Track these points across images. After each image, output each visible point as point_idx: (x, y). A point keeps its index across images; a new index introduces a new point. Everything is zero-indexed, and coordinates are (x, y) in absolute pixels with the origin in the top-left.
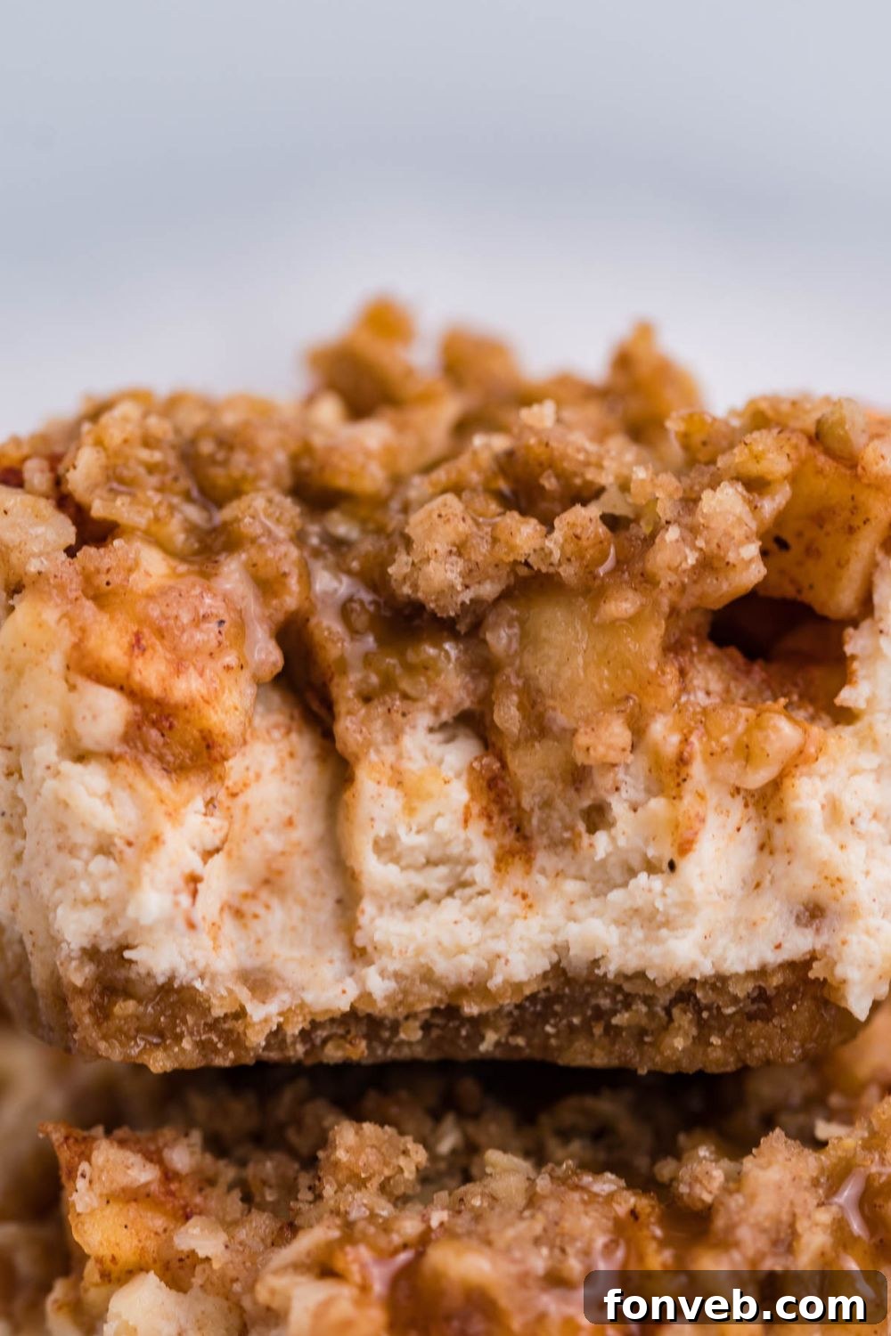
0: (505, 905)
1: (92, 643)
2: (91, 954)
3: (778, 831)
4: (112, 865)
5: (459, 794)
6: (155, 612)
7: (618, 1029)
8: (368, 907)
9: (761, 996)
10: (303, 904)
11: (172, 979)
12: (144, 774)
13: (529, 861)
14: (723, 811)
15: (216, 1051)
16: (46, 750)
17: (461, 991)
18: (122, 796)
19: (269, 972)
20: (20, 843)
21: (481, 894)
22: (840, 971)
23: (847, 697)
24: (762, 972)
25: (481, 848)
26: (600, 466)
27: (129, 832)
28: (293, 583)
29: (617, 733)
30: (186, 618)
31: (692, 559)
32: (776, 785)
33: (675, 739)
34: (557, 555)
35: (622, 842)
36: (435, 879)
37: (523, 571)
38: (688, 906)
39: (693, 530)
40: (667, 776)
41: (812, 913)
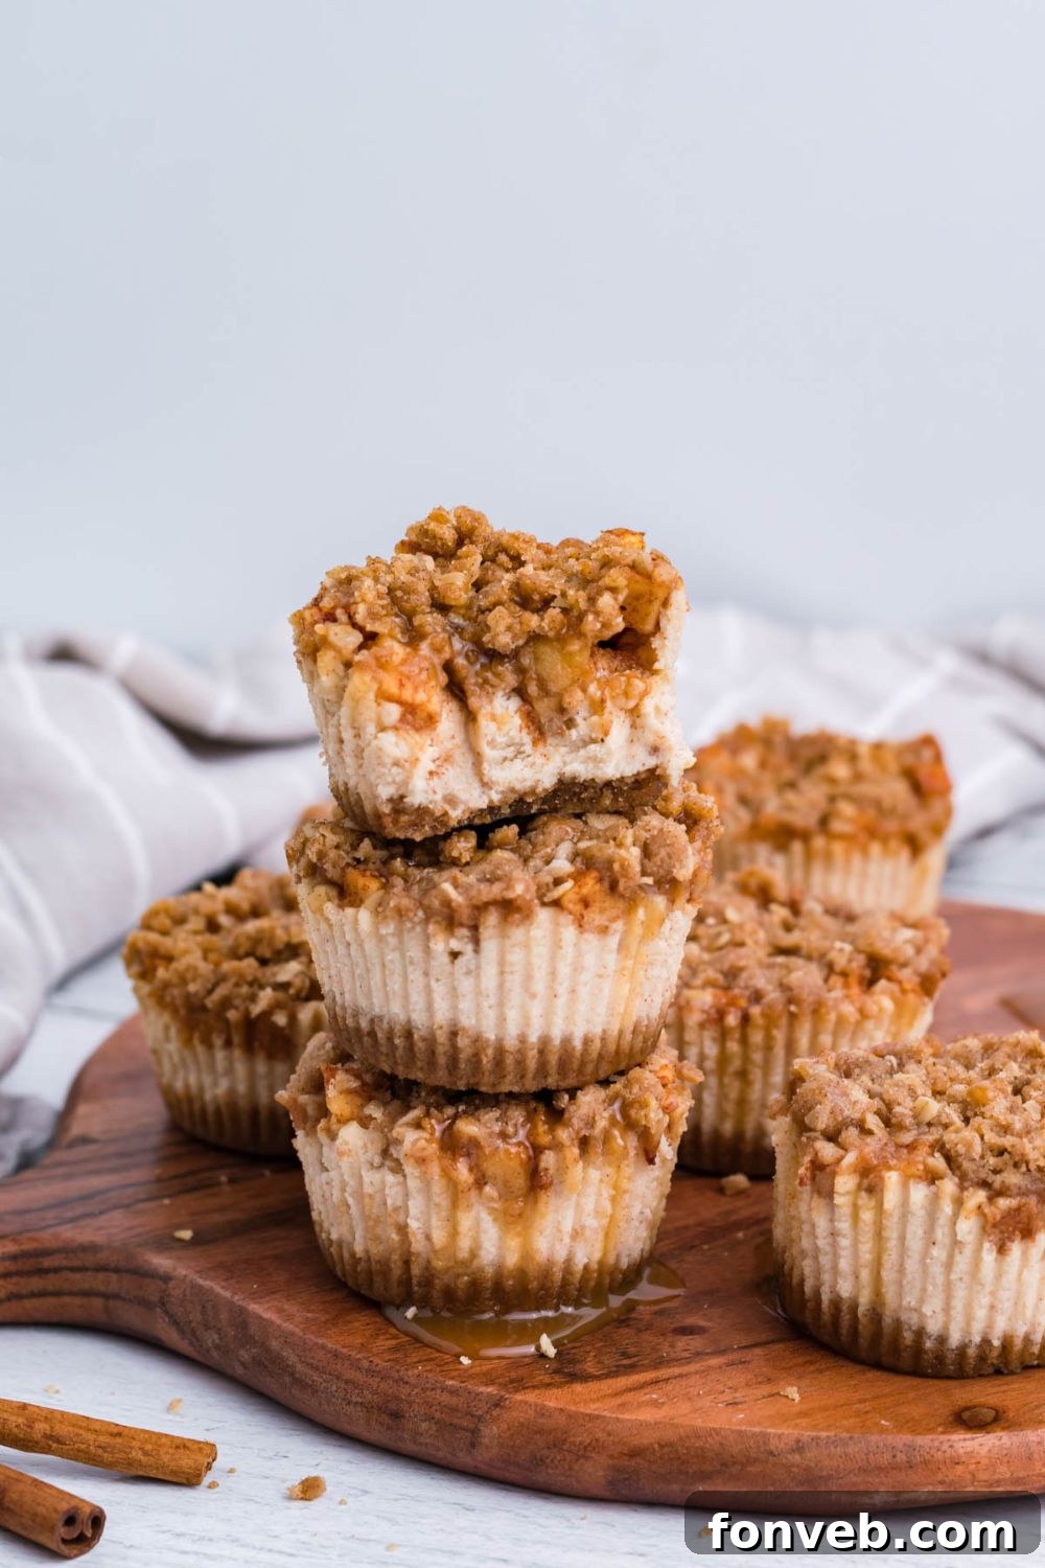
0: (539, 760)
1: (385, 686)
2: (391, 800)
3: (638, 721)
4: (400, 770)
5: (517, 721)
6: (405, 669)
7: (583, 799)
8: (485, 765)
9: (637, 781)
10: (460, 767)
11: (420, 805)
12: (408, 733)
13: (545, 742)
14: (618, 716)
15: (437, 828)
16: (371, 729)
17: (525, 794)
18: (402, 744)
19: (454, 796)
20: (361, 762)
21: (528, 756)
22: (668, 772)
23: (657, 666)
24: (638, 773)
25: (527, 739)
26: (554, 588)
27: (406, 756)
28: (447, 649)
29: (579, 695)
30: (417, 671)
31: (599, 626)
32: (637, 705)
33: (599, 693)
34: (547, 628)
35: (581, 733)
36: (510, 752)
37: (532, 634)
38: (609, 753)
39: (597, 614)
40: (597, 707)
41: (655, 750)
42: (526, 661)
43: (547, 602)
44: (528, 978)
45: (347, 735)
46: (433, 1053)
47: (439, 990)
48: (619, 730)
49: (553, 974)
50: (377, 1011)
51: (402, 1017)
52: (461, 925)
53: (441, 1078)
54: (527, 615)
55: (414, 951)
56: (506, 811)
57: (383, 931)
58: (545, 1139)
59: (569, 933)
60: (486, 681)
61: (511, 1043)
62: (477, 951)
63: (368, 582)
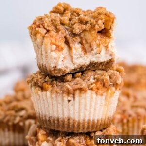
0: (85, 58)
1: (52, 41)
2: (53, 67)
3: (107, 49)
4: (56, 60)
5: (81, 49)
6: (56, 38)
7: (95, 67)
8: (73, 59)
9: (107, 63)
10: (68, 60)
11: (60, 68)
12: (57, 52)
13: (87, 54)
15: (63, 74)
17: (82, 66)
18: (56, 54)
19: (67, 66)
21: (83, 57)
22: (114, 60)
23: (111, 36)
24: (108, 61)
25: (83, 53)
26: (88, 19)
27: (57, 57)
28: (65, 33)
29: (94, 43)
30: (59, 38)
31: (98, 27)
32: (107, 45)
33: (99, 43)
34: (87, 28)
35: (95, 52)
36: (79, 56)
37: (84, 30)
38: (101, 56)
39: (98, 25)
40: (99, 45)
41: (111, 55)
42: (82, 36)
43: (86, 23)
44: (85, 106)
45: (44, 53)
46: (64, 124)
47: (65, 109)
48: (103, 51)
49: (91, 105)
50: (50, 115)
51: (56, 116)
52: (71, 94)
53: (66, 130)
54: (83, 25)
55: (60, 100)
56: (78, 70)
57: (53, 96)
58: (89, 143)
59: (94, 95)
60: (74, 40)
61: (81, 121)
62: (74, 100)
63: (46, 19)
